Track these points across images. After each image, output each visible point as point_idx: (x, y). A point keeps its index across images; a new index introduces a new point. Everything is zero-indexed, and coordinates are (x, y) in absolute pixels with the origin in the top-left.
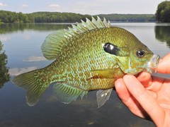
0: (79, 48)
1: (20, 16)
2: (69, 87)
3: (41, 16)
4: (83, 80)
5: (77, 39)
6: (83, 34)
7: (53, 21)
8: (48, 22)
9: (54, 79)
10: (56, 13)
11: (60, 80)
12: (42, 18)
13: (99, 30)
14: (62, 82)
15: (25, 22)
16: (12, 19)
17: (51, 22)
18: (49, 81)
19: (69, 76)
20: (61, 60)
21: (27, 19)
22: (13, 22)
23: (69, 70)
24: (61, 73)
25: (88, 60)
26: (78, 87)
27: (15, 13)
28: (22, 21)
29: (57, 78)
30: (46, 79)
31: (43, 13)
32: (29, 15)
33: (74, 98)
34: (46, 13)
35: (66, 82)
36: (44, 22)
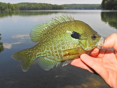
0: (54, 35)
1: (9, 6)
2: (48, 59)
3: (23, 6)
4: (57, 55)
5: (52, 29)
6: (56, 26)
7: (33, 9)
8: (28, 9)
9: (38, 55)
10: (34, 4)
11: (42, 56)
12: (25, 7)
13: (66, 22)
14: (43, 57)
15: (13, 9)
16: (3, 8)
17: (31, 9)
18: (35, 56)
19: (48, 53)
20: (42, 43)
21: (14, 7)
22: (4, 10)
23: (48, 49)
24: (43, 51)
25: (60, 43)
26: (54, 60)
27: (5, 3)
28: (10, 9)
29: (41, 54)
30: (33, 55)
31: (25, 3)
32: (15, 5)
33: (52, 67)
34: (27, 3)
35: (46, 56)
36: (26, 9)
